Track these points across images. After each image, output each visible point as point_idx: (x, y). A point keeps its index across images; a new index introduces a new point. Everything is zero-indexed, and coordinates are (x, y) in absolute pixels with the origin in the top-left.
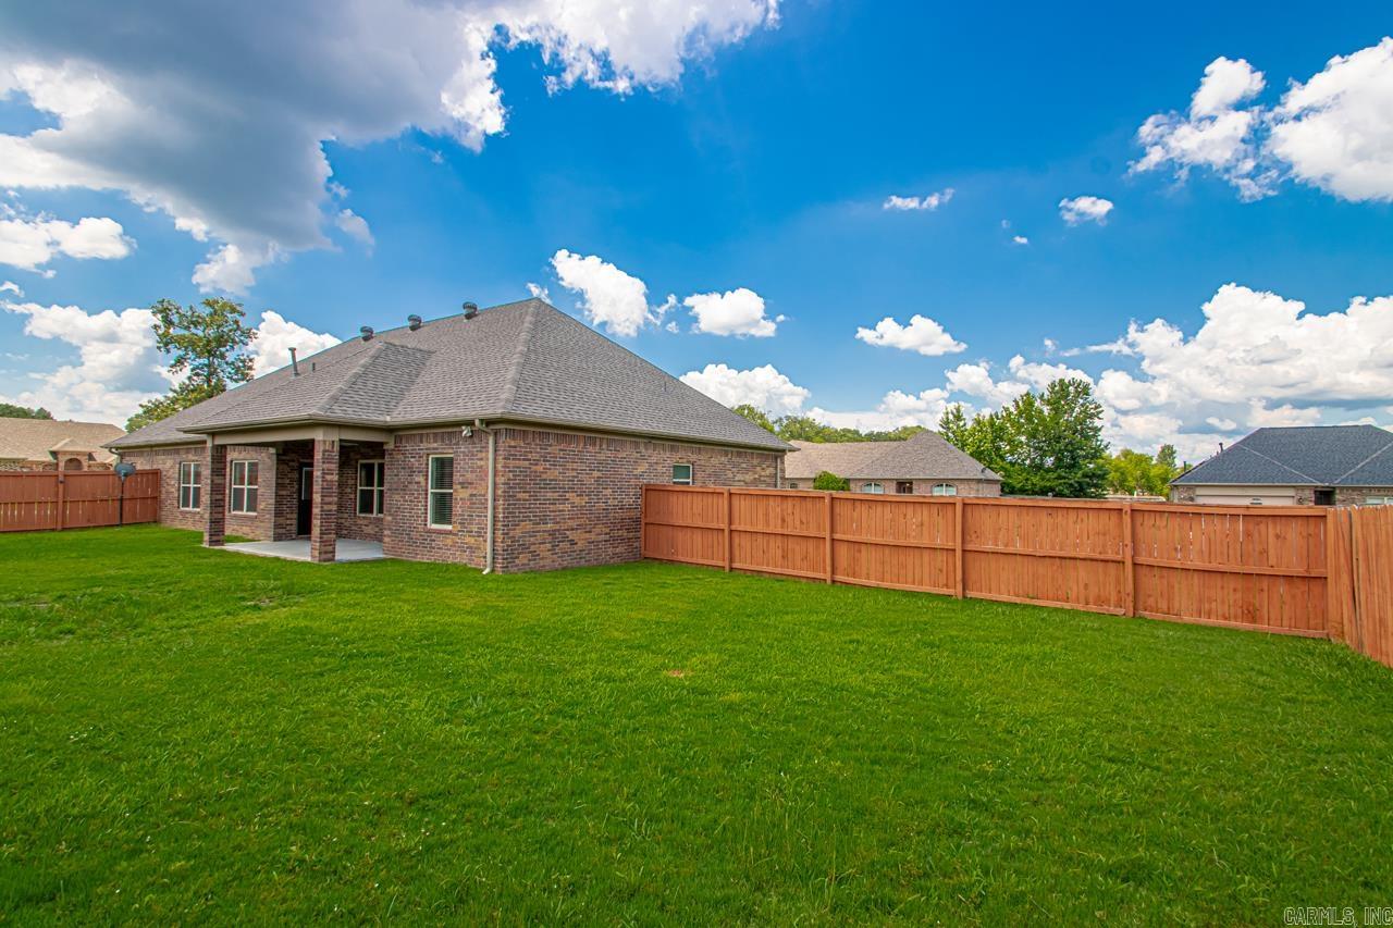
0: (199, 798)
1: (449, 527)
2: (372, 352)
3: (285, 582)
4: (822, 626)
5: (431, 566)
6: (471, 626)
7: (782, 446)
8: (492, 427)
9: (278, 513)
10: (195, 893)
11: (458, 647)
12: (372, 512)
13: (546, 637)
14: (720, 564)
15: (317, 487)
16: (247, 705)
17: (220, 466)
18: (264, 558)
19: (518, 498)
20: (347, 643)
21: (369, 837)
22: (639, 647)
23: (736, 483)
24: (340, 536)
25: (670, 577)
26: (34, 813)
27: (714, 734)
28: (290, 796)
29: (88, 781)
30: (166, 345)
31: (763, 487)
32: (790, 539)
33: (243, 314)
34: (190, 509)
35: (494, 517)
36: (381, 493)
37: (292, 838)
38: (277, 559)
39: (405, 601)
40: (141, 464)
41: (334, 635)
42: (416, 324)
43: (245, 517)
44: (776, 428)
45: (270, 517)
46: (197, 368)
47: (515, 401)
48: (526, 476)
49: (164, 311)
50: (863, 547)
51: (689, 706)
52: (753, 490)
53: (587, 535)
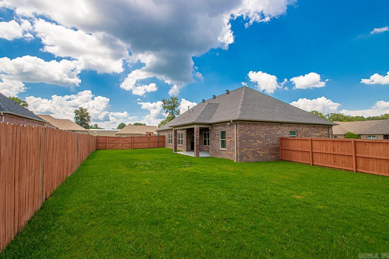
0: (180, 208)
1: (225, 149)
2: (205, 105)
3: (190, 161)
4: (354, 187)
5: (221, 159)
6: (233, 175)
7: (331, 123)
8: (235, 122)
9: (187, 145)
10: (182, 230)
11: (231, 181)
12: (206, 145)
13: (254, 181)
14: (309, 163)
15: (195, 139)
16: (186, 189)
17: (176, 134)
18: (185, 155)
19: (243, 141)
20: (204, 177)
21: (216, 226)
22: (283, 187)
23: (313, 137)
24: (200, 151)
25: (291, 166)
26: (152, 206)
27: (314, 218)
28: (197, 212)
29: (159, 201)
30: (164, 108)
31: (324, 138)
32: (337, 155)
33: (178, 100)
34: (170, 144)
35: (237, 146)
36: (208, 140)
37: (199, 222)
38: (187, 156)
39: (216, 168)
40: (162, 134)
41: (202, 175)
42: (215, 97)
43: (181, 146)
44: (327, 118)
45: (185, 146)
46: (170, 113)
47: (241, 115)
48: (245, 135)
49: (164, 101)
50: (370, 160)
51: (304, 207)
52: (320, 138)
53: (263, 152)
